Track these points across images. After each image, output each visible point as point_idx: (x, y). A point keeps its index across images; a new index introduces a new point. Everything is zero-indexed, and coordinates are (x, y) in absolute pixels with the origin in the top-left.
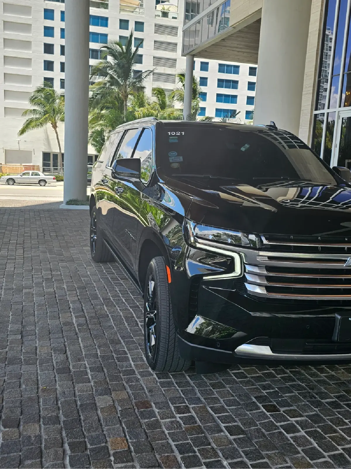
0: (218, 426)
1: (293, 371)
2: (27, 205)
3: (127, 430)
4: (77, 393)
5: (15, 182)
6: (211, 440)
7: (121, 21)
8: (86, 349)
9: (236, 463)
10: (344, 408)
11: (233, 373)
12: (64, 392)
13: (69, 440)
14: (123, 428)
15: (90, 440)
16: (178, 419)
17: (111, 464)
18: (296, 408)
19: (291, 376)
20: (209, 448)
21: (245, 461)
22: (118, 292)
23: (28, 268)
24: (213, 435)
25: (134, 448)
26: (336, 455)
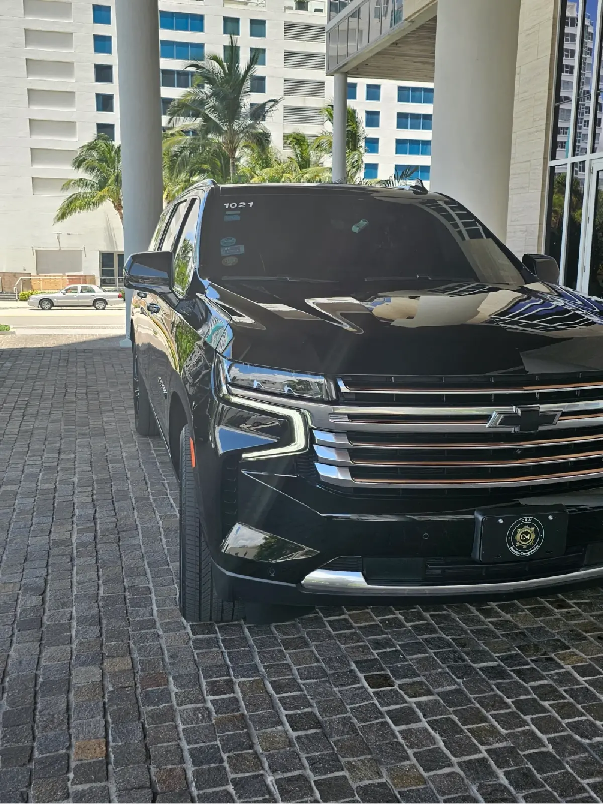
0: (277, 714)
1: (438, 614)
2: (67, 343)
3: (113, 725)
4: (43, 663)
5: (53, 305)
6: (257, 739)
7: (226, 19)
8: (80, 586)
9: (289, 780)
10: (512, 678)
11: (327, 621)
12: (20, 662)
13: (4, 745)
14: (106, 722)
15: (41, 745)
16: (209, 705)
17: (67, 786)
18: (424, 680)
19: (431, 624)
20: (249, 753)
21: (306, 776)
22: (167, 486)
23: (20, 450)
24: (264, 730)
25: (114, 757)
26: (474, 761)
